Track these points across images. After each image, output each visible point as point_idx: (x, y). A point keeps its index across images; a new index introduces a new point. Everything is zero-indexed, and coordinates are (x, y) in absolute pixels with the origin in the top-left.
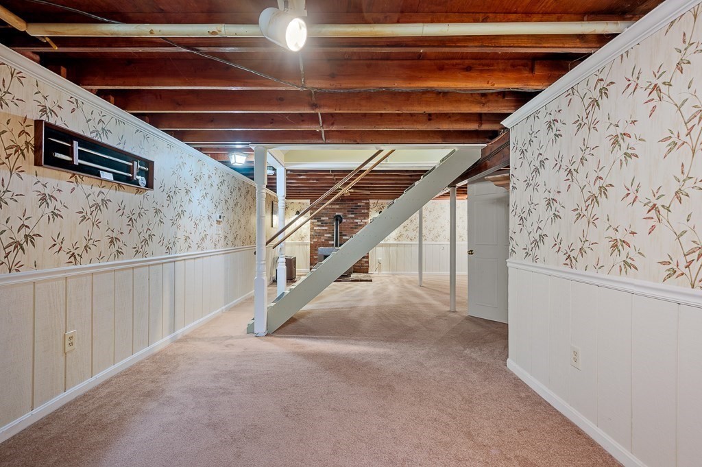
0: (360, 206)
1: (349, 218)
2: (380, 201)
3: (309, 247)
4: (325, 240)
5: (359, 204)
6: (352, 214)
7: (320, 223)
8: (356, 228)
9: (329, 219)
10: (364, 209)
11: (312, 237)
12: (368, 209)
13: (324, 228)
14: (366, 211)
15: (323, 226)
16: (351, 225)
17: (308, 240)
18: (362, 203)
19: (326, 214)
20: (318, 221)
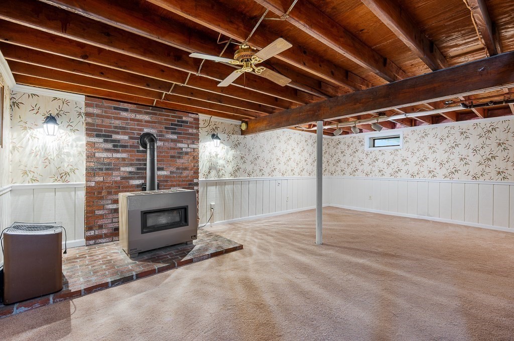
0: (186, 122)
1: (167, 140)
2: (215, 119)
3: (82, 195)
4: (123, 178)
5: (184, 119)
6: (173, 133)
7: (110, 146)
8: (179, 157)
9: (131, 138)
10: (192, 127)
11: (91, 173)
12: (198, 128)
13: (119, 155)
14: (195, 131)
15: (118, 152)
16: (172, 153)
17: (80, 179)
18: (189, 118)
19: (124, 128)
20: (106, 141)
